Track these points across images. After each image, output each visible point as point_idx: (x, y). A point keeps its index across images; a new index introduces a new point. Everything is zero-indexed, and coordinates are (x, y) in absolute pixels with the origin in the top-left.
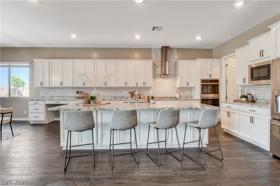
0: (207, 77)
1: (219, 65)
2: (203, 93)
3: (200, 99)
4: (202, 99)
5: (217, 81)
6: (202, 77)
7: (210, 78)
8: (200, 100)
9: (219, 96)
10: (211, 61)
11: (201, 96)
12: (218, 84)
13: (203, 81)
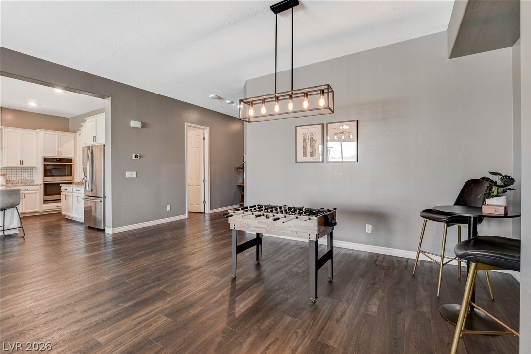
0: (54, 155)
1: (73, 141)
2: (46, 175)
3: (42, 183)
4: (45, 184)
5: (70, 160)
6: (45, 155)
7: (59, 156)
8: (42, 186)
9: (73, 179)
10: (61, 135)
11: (43, 179)
12: (72, 165)
13: (46, 159)
